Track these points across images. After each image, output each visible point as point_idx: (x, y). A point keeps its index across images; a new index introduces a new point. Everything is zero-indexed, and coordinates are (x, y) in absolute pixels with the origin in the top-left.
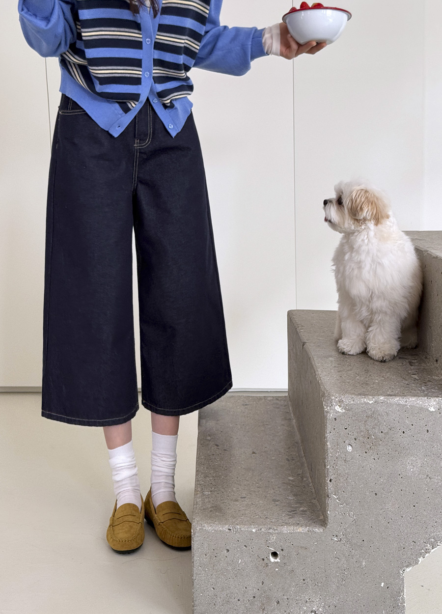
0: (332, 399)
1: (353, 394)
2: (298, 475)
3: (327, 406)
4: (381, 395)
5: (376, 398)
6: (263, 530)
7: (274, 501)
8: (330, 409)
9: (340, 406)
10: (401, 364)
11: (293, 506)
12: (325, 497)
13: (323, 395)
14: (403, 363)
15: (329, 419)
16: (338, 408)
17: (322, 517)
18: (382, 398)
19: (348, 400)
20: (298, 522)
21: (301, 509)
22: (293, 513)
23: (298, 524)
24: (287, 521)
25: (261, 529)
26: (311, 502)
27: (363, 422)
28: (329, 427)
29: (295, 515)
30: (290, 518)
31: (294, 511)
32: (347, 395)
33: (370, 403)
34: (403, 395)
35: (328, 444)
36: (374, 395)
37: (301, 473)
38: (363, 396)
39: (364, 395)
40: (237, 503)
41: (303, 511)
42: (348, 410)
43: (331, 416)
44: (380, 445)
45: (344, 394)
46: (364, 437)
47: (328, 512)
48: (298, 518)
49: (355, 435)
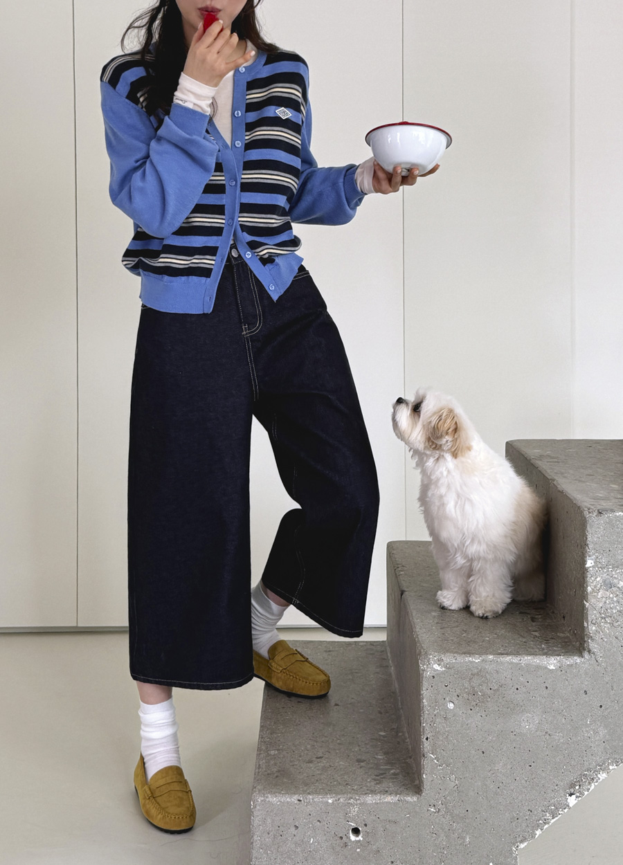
0: (429, 658)
1: (456, 652)
2: (391, 730)
3: (423, 665)
4: (491, 654)
5: (483, 657)
6: (341, 800)
7: (359, 761)
8: (427, 668)
9: (439, 665)
10: (520, 620)
11: (382, 767)
12: (420, 757)
13: (420, 654)
15: (426, 677)
16: (436, 667)
17: (417, 782)
18: (491, 657)
19: (448, 658)
20: (387, 789)
21: (392, 771)
22: (382, 776)
23: (387, 791)
24: (372, 788)
25: (339, 799)
26: (405, 763)
27: (468, 680)
28: (425, 685)
29: (384, 780)
30: (377, 784)
31: (382, 774)
32: (449, 654)
33: (476, 661)
34: (517, 654)
35: (424, 701)
36: (480, 654)
38: (468, 655)
39: (470, 653)
40: (311, 765)
41: (394, 774)
42: (449, 668)
43: (428, 674)
44: (488, 701)
45: (444, 653)
46: (469, 694)
47: (424, 776)
48: (386, 784)
49: (458, 691)
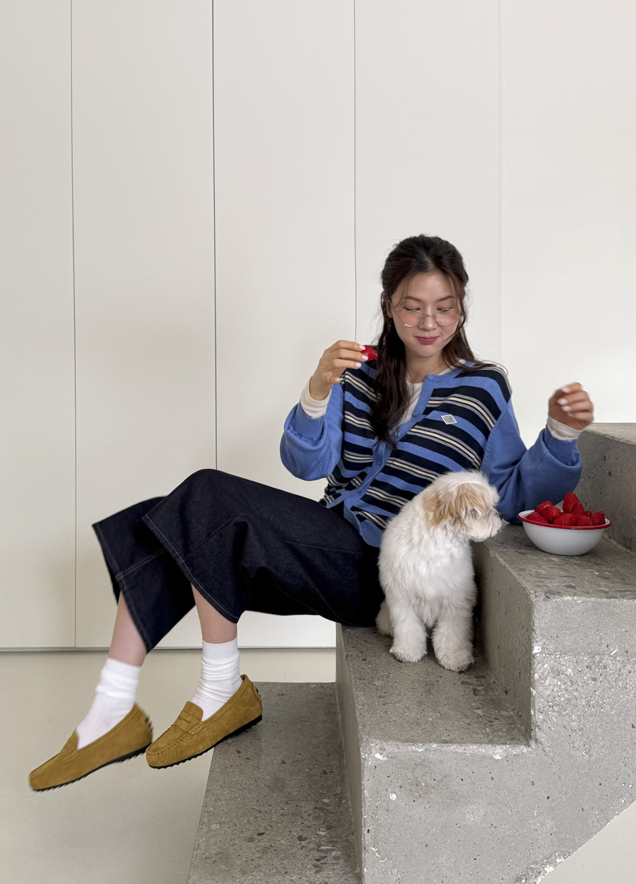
0: (371, 747)
1: (399, 740)
2: (335, 795)
3: (365, 754)
4: (434, 741)
5: (427, 746)
7: (300, 839)
8: (369, 757)
9: (381, 754)
10: (463, 693)
11: (322, 848)
12: (361, 849)
13: (361, 739)
14: (465, 692)
15: (367, 767)
16: (378, 756)
18: (435, 746)
19: (391, 747)
20: (327, 880)
21: (333, 854)
24: (312, 878)
27: (411, 770)
28: (367, 775)
29: (324, 866)
30: (317, 872)
31: (323, 858)
32: (391, 742)
33: (420, 750)
34: (462, 742)
35: (365, 792)
36: (424, 742)
37: (339, 792)
38: (411, 744)
39: (413, 742)
40: (252, 845)
41: (335, 858)
42: (391, 758)
43: (369, 763)
44: (431, 793)
45: (386, 742)
46: (412, 785)
47: (365, 871)
49: (401, 782)
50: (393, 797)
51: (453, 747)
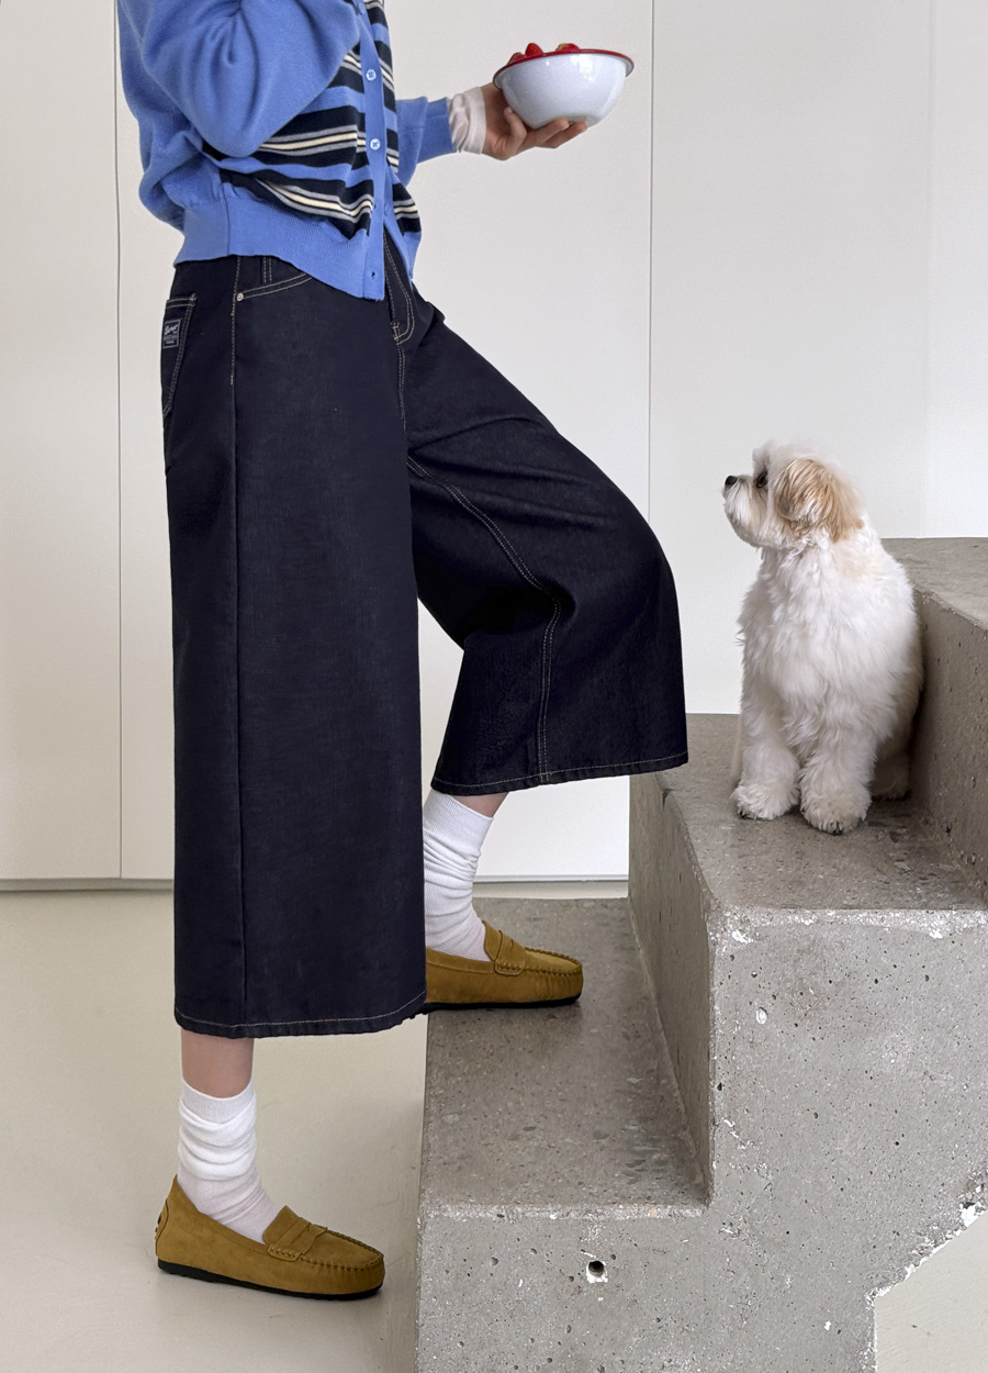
0: (726, 918)
1: (771, 905)
2: (648, 1072)
3: (715, 932)
4: (831, 907)
5: (819, 913)
6: (572, 1214)
7: (598, 1135)
8: (722, 938)
9: (742, 931)
10: (872, 838)
11: (636, 1148)
12: (707, 1126)
13: (708, 909)
14: (877, 836)
15: (719, 959)
16: (737, 936)
17: (699, 1179)
18: (832, 913)
19: (759, 917)
20: (649, 1193)
21: (655, 1157)
22: (639, 1167)
23: (649, 1198)
24: (624, 1191)
25: (568, 1214)
26: (675, 1138)
27: (792, 962)
28: (718, 973)
29: (642, 1173)
30: (632, 1182)
31: (639, 1163)
32: (758, 908)
33: (807, 923)
34: (877, 906)
35: (716, 1007)
36: (812, 907)
37: (655, 1067)
38: (792, 911)
39: (794, 906)
40: (517, 1145)
41: (660, 1162)
42: (759, 938)
43: (723, 951)
44: (825, 1008)
45: (751, 906)
46: (793, 992)
47: (714, 1166)
48: (648, 1183)
49: (775, 988)
50: (762, 1017)
51: (861, 916)
